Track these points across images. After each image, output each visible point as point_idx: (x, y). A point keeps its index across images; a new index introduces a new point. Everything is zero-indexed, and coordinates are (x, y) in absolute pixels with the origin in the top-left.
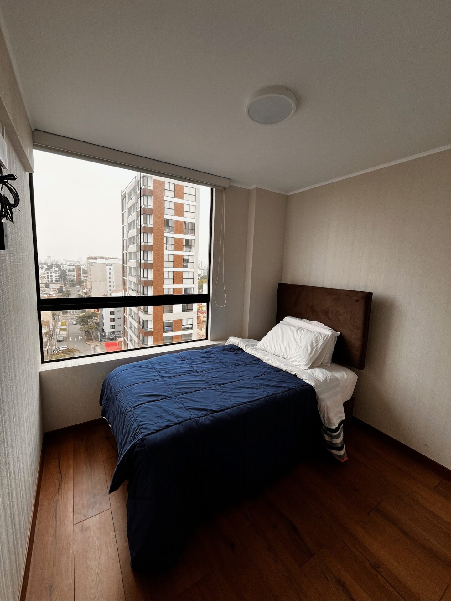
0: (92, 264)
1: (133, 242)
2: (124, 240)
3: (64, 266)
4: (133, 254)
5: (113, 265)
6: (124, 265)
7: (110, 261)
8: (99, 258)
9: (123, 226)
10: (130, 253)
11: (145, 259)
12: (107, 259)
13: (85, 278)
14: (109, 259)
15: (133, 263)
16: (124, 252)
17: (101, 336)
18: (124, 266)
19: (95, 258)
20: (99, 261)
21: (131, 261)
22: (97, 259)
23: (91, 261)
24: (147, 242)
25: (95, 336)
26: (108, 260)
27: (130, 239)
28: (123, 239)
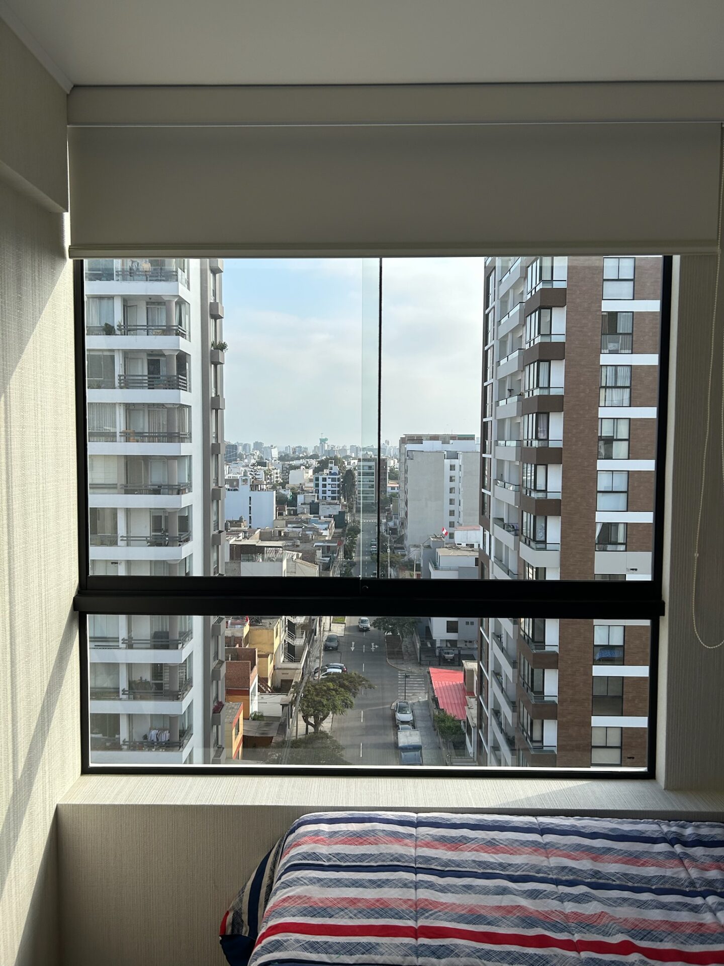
0: (409, 455)
1: (510, 390)
2: (486, 387)
3: (352, 462)
4: (507, 423)
5: (460, 456)
6: (484, 455)
7: (453, 446)
8: (427, 440)
9: (486, 348)
10: (501, 422)
11: (541, 436)
12: (447, 440)
13: (393, 491)
14: (451, 441)
15: (507, 450)
16: (485, 420)
17: (423, 649)
18: (484, 459)
19: (418, 440)
20: (427, 445)
21: (502, 443)
22: (424, 442)
23: (410, 447)
24: (549, 387)
25: (409, 646)
26: (448, 443)
27: (502, 382)
28: (485, 384)
